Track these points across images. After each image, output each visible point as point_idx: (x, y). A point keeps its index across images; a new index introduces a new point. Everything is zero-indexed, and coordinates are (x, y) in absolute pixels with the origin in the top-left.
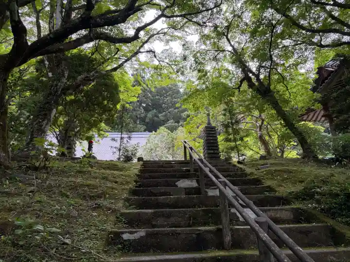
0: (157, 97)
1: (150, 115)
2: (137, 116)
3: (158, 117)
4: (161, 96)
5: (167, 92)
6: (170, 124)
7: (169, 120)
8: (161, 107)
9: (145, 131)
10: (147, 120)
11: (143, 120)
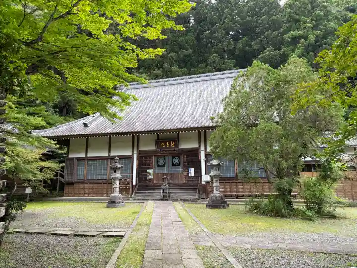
0: (248, 19)
1: (239, 45)
2: (223, 49)
3: (250, 46)
4: (253, 17)
5: (261, 9)
6: (267, 53)
7: (265, 49)
8: (254, 32)
9: (234, 66)
10: (237, 52)
11: (231, 53)
